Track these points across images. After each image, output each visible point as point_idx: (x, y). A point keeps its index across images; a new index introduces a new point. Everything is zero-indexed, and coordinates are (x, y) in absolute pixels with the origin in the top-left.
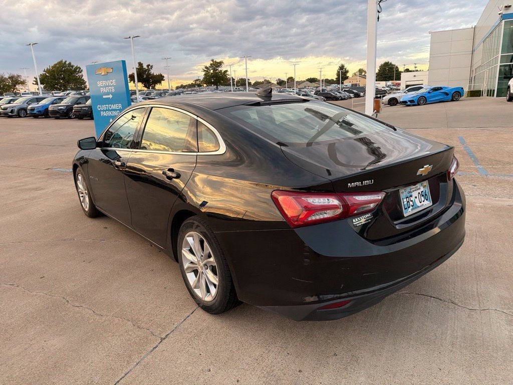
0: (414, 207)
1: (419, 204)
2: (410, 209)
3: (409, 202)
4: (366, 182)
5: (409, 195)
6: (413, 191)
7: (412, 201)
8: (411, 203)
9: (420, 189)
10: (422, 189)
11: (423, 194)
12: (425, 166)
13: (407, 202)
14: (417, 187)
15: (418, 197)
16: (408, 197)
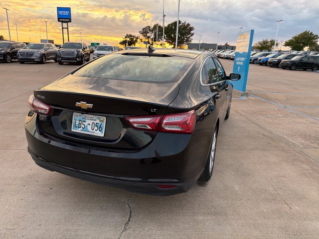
0: (84, 129)
1: (90, 130)
2: (80, 129)
3: (81, 124)
4: (43, 97)
5: (82, 120)
6: (88, 119)
7: (84, 125)
8: (83, 126)
9: (96, 120)
10: (98, 121)
11: (99, 125)
12: (81, 102)
13: (79, 124)
14: (93, 118)
15: (91, 125)
16: (81, 121)
